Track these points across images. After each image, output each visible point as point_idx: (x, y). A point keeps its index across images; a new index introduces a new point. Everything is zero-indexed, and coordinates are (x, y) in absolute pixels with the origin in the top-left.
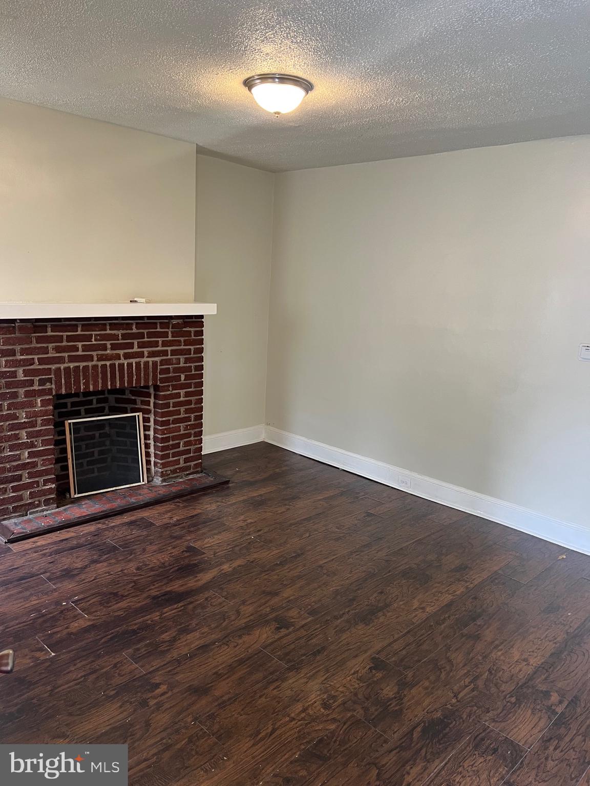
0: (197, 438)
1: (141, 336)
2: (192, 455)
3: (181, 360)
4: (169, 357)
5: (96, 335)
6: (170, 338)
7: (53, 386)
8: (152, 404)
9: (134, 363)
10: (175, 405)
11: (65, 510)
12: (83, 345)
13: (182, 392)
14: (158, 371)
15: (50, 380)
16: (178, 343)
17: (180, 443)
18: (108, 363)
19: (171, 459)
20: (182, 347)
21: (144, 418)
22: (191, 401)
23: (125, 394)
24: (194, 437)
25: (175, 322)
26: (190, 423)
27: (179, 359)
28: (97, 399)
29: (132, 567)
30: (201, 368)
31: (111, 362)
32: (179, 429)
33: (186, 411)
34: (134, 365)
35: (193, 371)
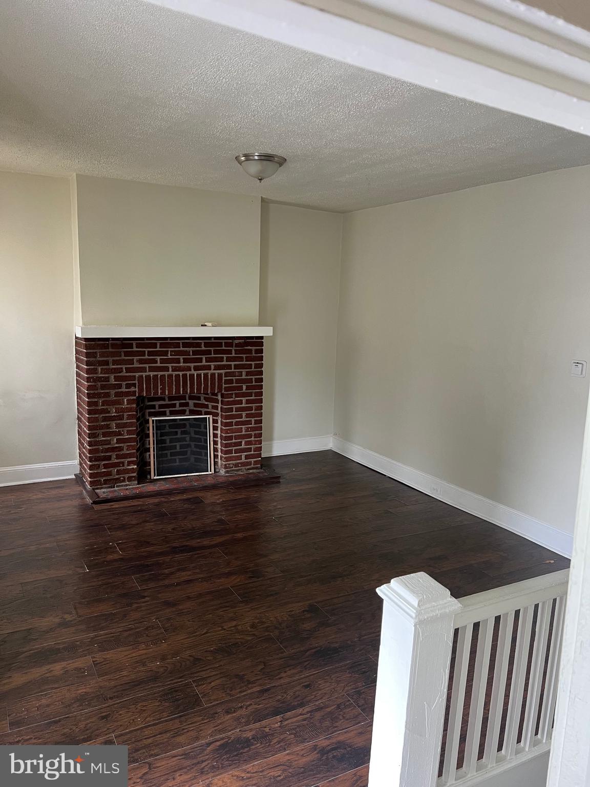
0: (256, 439)
1: (209, 352)
2: (252, 453)
3: (243, 373)
4: (233, 370)
5: (171, 351)
6: (233, 355)
7: (137, 389)
8: (219, 409)
9: (202, 374)
10: (237, 410)
11: (142, 486)
12: (160, 359)
13: (244, 399)
14: (223, 381)
15: (134, 385)
16: (241, 359)
17: (242, 442)
18: (181, 373)
19: (234, 455)
20: (244, 363)
21: (213, 420)
22: (252, 407)
23: (200, 400)
24: (255, 438)
25: (237, 341)
26: (250, 426)
27: (241, 372)
28: (180, 403)
29: (170, 528)
30: (261, 380)
31: (183, 372)
32: (240, 430)
33: (247, 416)
34: (202, 375)
35: (254, 382)
